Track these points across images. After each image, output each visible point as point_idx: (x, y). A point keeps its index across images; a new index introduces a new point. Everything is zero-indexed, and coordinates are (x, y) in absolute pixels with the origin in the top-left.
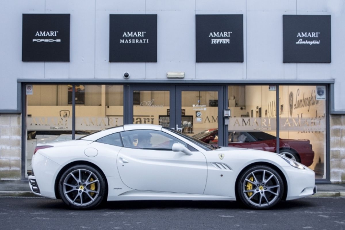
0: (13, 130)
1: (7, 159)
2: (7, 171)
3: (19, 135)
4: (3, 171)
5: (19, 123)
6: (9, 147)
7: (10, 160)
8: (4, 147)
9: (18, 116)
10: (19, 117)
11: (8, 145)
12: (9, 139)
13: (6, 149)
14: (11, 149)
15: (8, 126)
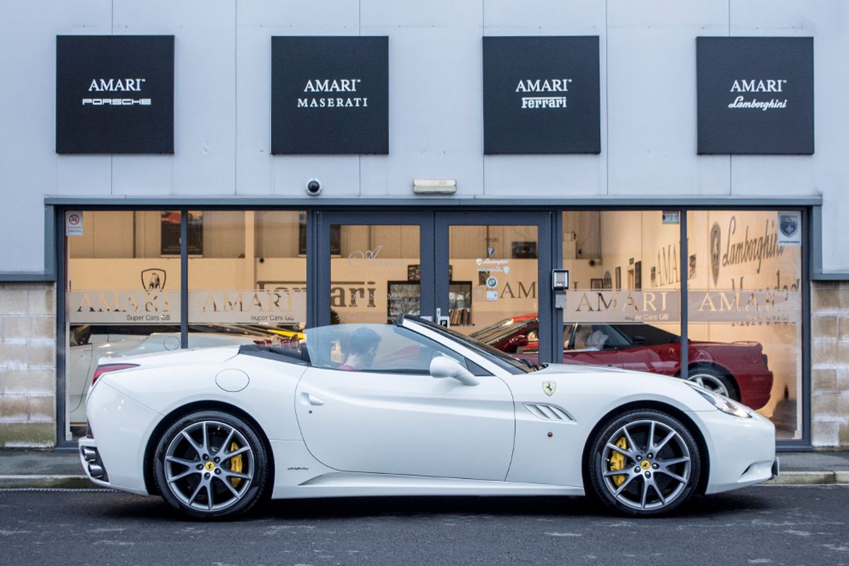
0: (35, 323)
1: (21, 396)
2: (21, 424)
3: (51, 337)
4: (11, 425)
5: (49, 308)
6: (26, 365)
7: (27, 397)
8: (12, 365)
9: (47, 287)
10: (49, 293)
11: (23, 362)
12: (26, 345)
13: (18, 371)
14: (29, 371)
15: (23, 314)
